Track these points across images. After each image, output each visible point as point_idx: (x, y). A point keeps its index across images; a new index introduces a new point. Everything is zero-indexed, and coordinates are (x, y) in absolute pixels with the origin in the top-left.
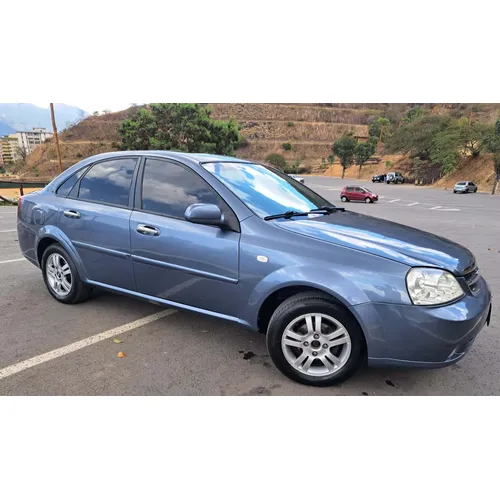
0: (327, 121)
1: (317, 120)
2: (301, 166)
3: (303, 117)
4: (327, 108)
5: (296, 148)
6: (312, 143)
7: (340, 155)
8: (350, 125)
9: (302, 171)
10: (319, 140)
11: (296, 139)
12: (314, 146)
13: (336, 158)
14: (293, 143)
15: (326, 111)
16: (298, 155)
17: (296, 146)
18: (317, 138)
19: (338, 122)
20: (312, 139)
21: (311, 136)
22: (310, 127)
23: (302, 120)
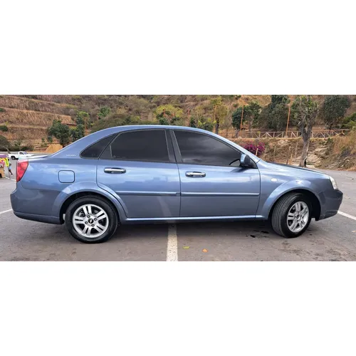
0: (36, 110)
1: (28, 109)
2: (22, 145)
3: (13, 104)
4: (33, 100)
5: (13, 131)
6: (27, 126)
7: (58, 137)
8: (56, 115)
9: (25, 149)
10: (33, 124)
11: (11, 122)
12: (30, 129)
13: (54, 138)
14: (9, 126)
15: (33, 102)
16: (16, 136)
17: (12, 128)
18: (30, 123)
19: (46, 111)
20: (25, 124)
21: (25, 121)
22: (22, 114)
23: (12, 107)
